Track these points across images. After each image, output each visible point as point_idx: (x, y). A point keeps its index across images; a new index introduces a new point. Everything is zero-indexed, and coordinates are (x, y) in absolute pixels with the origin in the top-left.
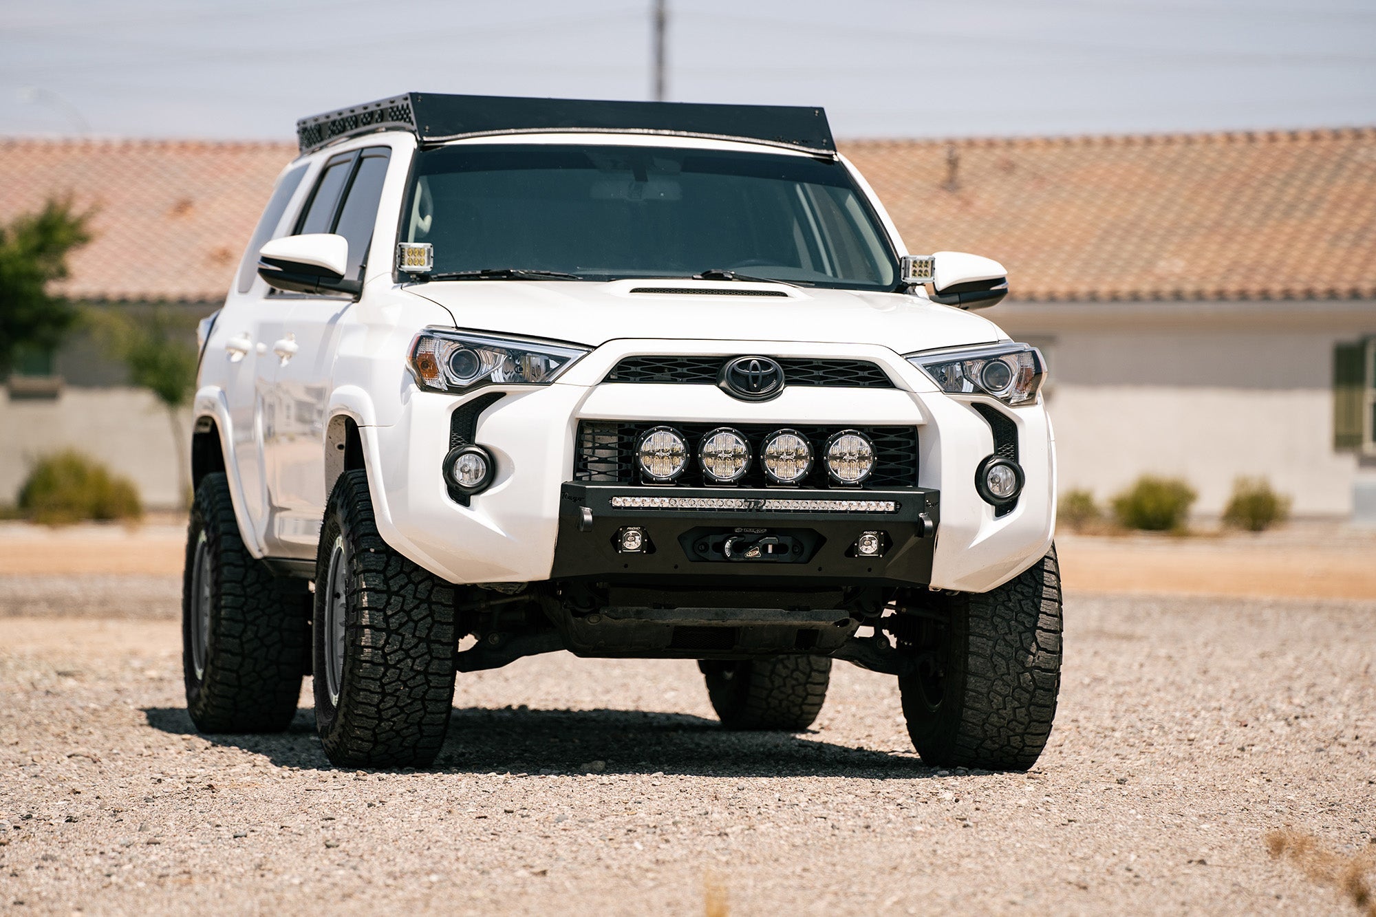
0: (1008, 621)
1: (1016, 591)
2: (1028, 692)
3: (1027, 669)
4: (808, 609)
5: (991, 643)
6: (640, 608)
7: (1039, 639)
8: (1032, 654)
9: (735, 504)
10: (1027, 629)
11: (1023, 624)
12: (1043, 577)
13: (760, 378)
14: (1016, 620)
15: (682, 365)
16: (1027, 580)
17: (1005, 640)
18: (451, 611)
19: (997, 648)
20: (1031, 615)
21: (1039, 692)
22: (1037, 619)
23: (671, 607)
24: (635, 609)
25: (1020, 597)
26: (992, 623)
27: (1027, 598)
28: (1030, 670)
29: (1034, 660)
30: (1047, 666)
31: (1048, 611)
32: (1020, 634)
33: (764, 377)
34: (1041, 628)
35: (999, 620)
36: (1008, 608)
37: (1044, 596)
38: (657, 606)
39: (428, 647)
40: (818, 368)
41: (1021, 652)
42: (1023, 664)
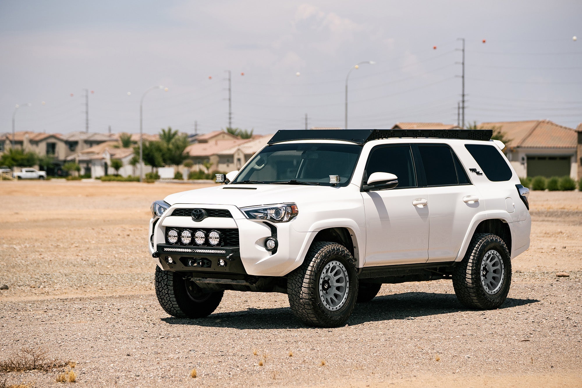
0: (295, 285)
1: (298, 276)
2: (303, 305)
3: (301, 299)
4: (236, 280)
5: (291, 291)
6: (200, 278)
7: (303, 290)
8: (301, 294)
9: (190, 250)
10: (300, 287)
11: (298, 285)
12: (306, 272)
13: (198, 215)
14: (297, 285)
15: (187, 211)
16: (301, 272)
17: (294, 290)
18: (172, 277)
19: (293, 292)
20: (301, 283)
21: (305, 305)
22: (302, 284)
23: (206, 278)
24: (198, 278)
25: (299, 277)
26: (292, 285)
27: (300, 278)
28: (302, 299)
29: (302, 296)
30: (306, 298)
31: (305, 282)
32: (298, 288)
33: (199, 215)
34: (303, 287)
35: (293, 284)
36: (295, 281)
37: (305, 277)
38: (203, 278)
39: (167, 287)
40: (217, 212)
41: (299, 293)
42: (299, 297)
